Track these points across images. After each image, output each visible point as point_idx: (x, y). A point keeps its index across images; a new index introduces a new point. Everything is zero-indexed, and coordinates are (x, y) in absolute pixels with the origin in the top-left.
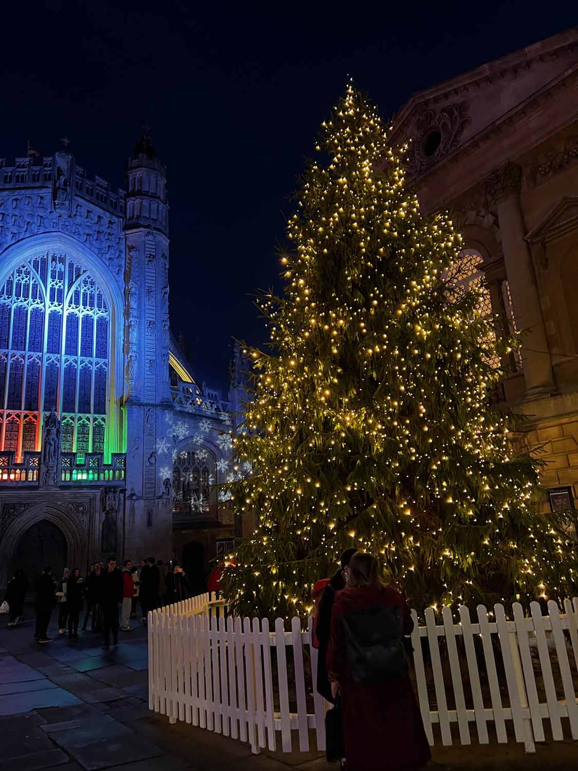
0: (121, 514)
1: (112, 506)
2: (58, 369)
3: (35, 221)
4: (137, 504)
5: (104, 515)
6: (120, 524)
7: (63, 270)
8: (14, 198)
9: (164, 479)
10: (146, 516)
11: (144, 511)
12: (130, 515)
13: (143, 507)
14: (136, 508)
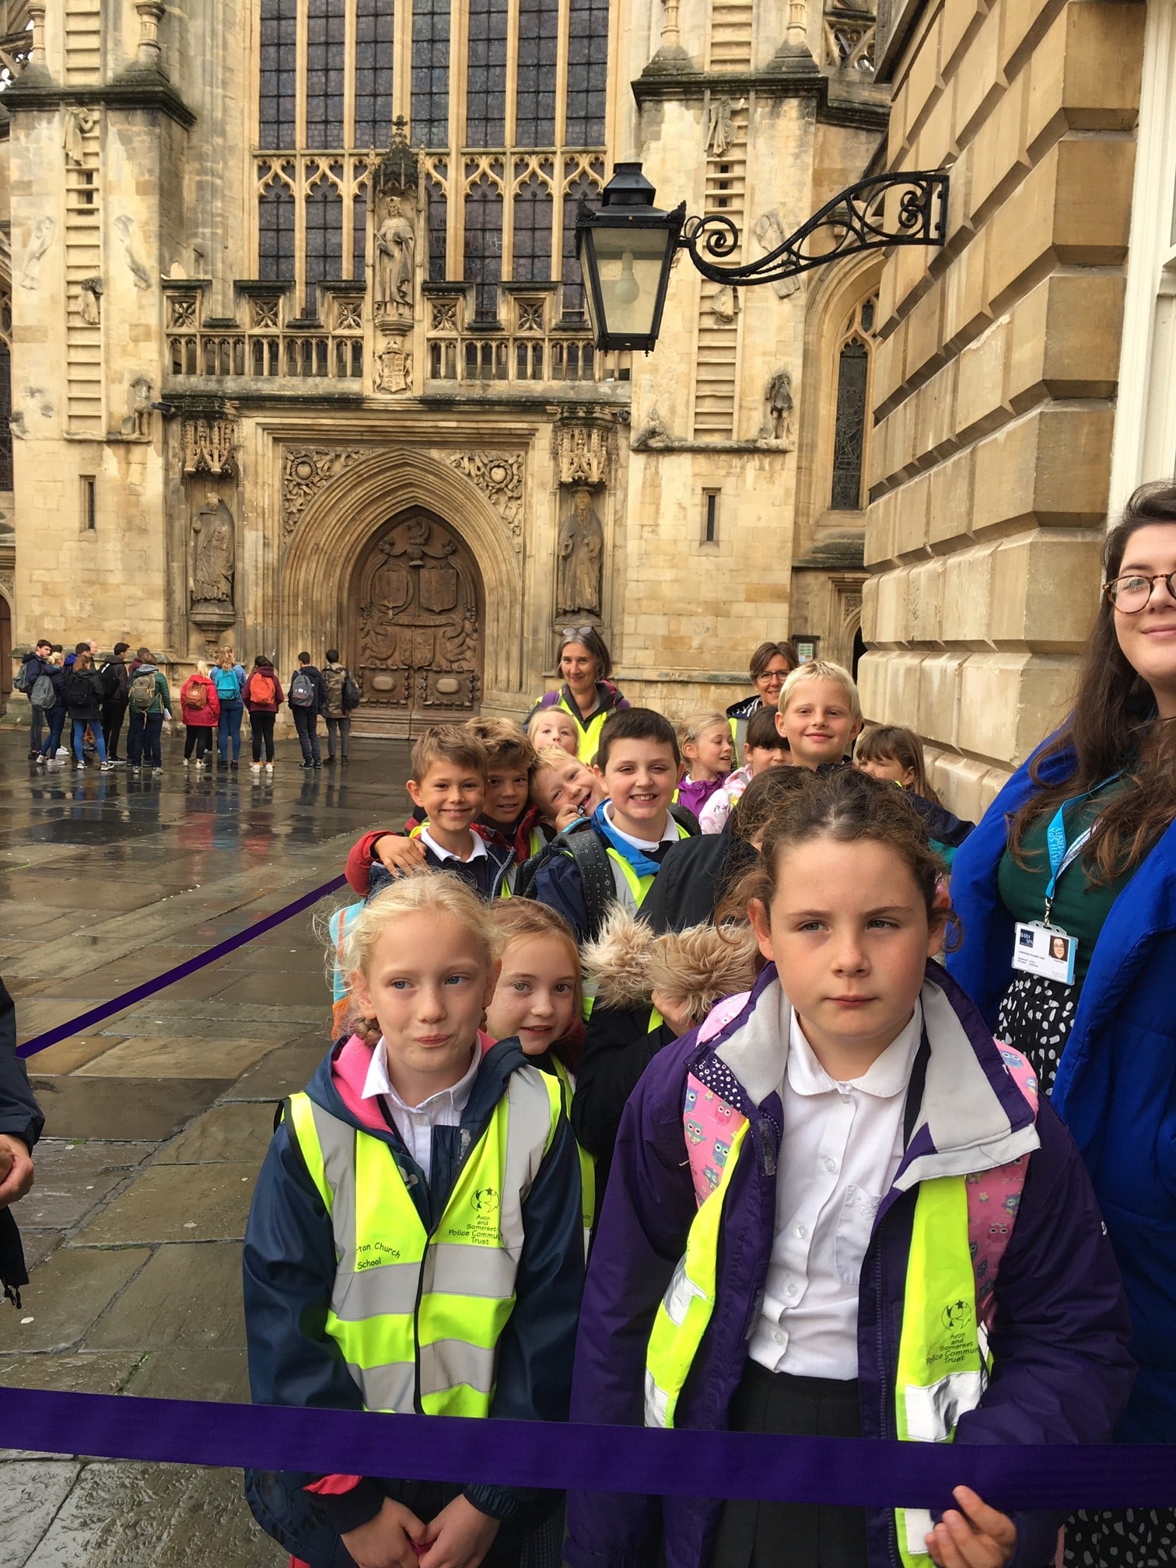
0: (619, 497)
1: (580, 466)
9: (767, 379)
10: (699, 509)
11: (693, 490)
12: (643, 503)
13: (690, 480)
14: (663, 483)
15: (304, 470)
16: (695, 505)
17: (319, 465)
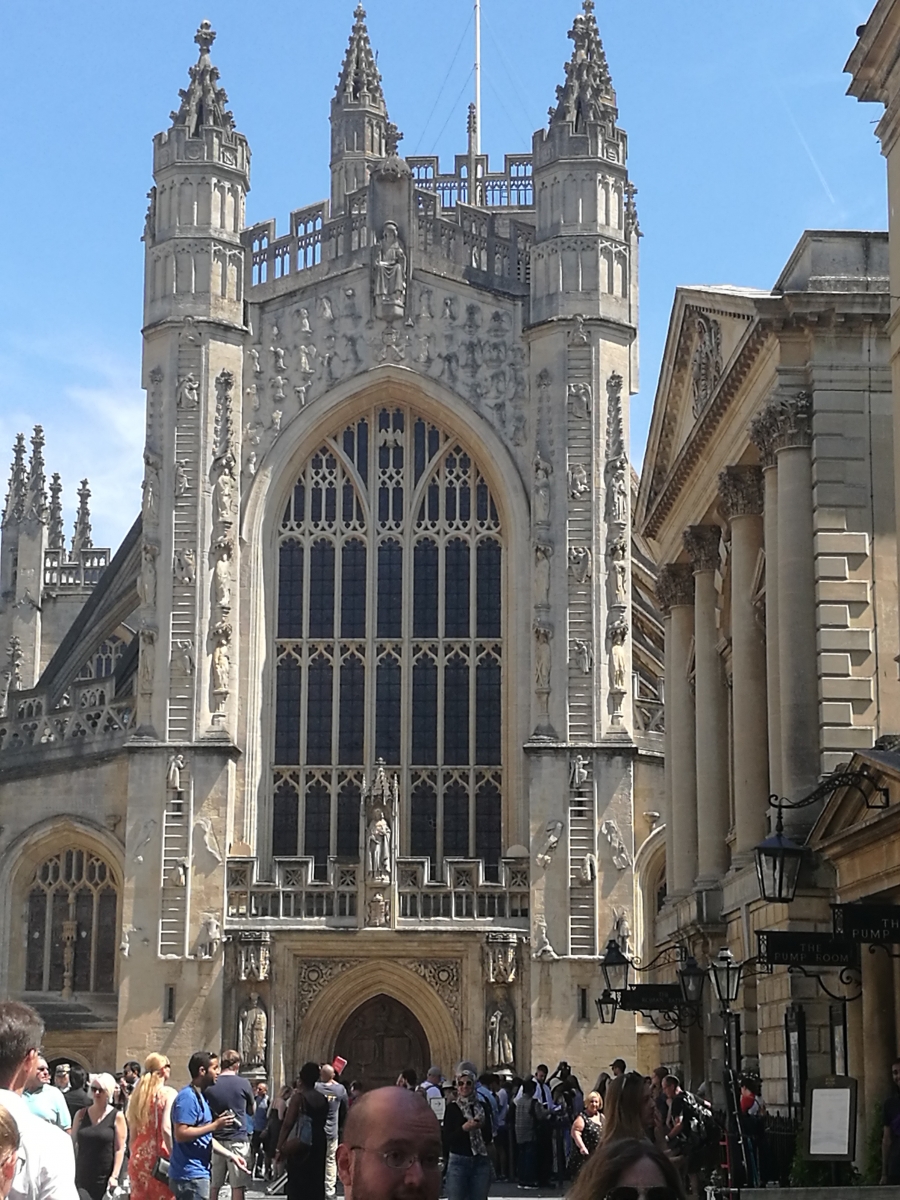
0: (524, 991)
1: (500, 972)
2: (400, 671)
4: (554, 971)
7: (402, 445)
9: (616, 916)
10: (576, 997)
11: (571, 986)
12: (541, 994)
13: (570, 980)
14: (553, 980)
15: (314, 976)
16: (573, 995)
17: (324, 972)
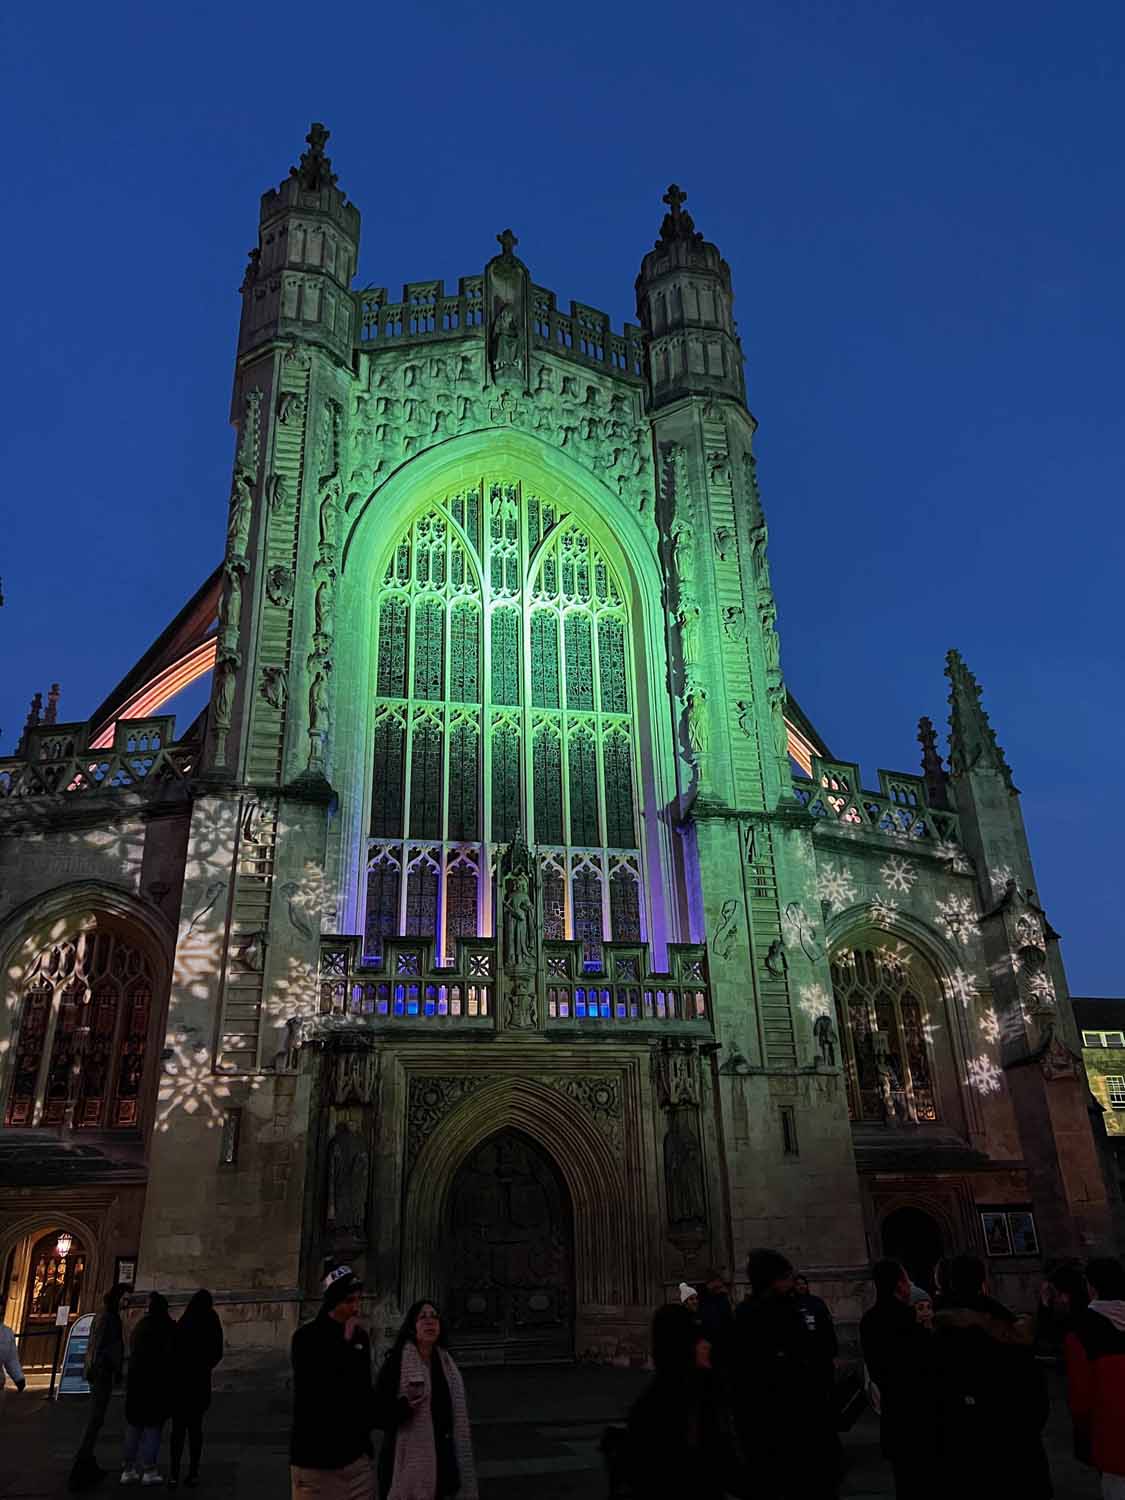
0: (709, 1115)
1: (685, 1089)
2: (520, 743)
3: (454, 410)
4: (749, 1087)
5: (662, 1116)
6: (709, 1146)
7: (516, 517)
8: (408, 365)
9: (813, 1019)
10: (777, 1123)
11: (772, 1108)
12: (734, 1119)
13: (768, 1098)
14: (749, 1102)
15: (431, 1098)
16: (774, 1120)
17: (445, 1092)
